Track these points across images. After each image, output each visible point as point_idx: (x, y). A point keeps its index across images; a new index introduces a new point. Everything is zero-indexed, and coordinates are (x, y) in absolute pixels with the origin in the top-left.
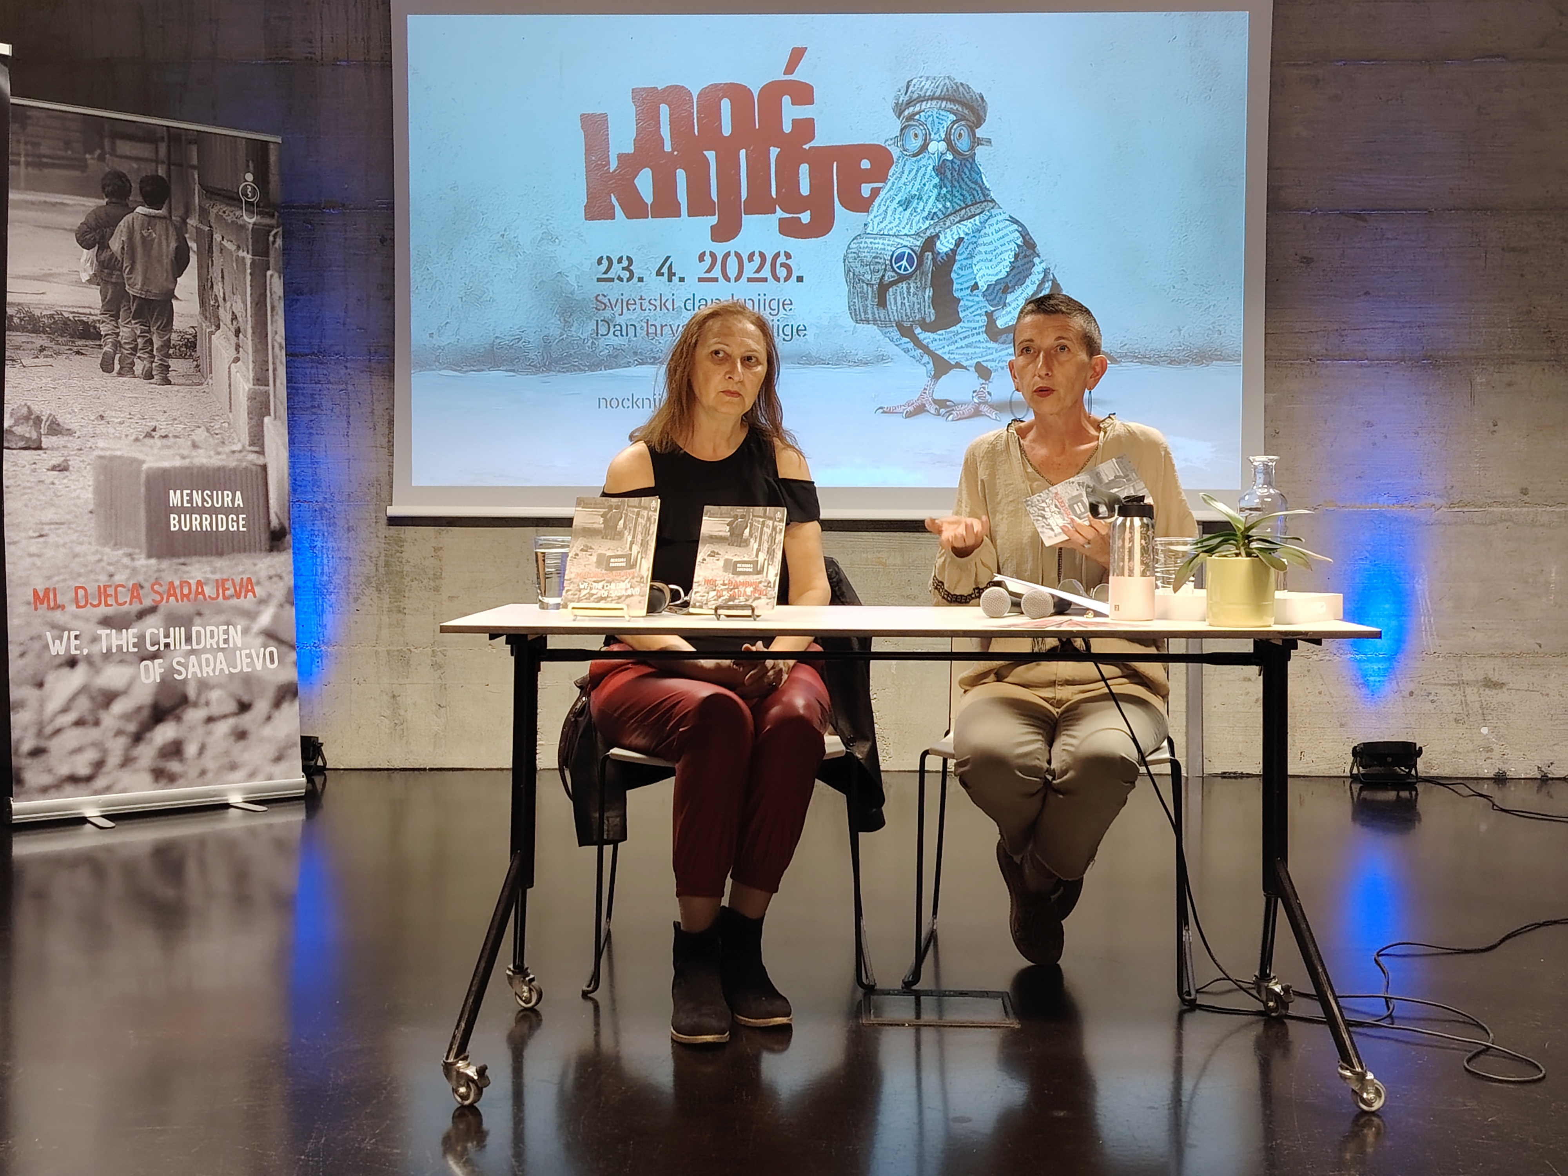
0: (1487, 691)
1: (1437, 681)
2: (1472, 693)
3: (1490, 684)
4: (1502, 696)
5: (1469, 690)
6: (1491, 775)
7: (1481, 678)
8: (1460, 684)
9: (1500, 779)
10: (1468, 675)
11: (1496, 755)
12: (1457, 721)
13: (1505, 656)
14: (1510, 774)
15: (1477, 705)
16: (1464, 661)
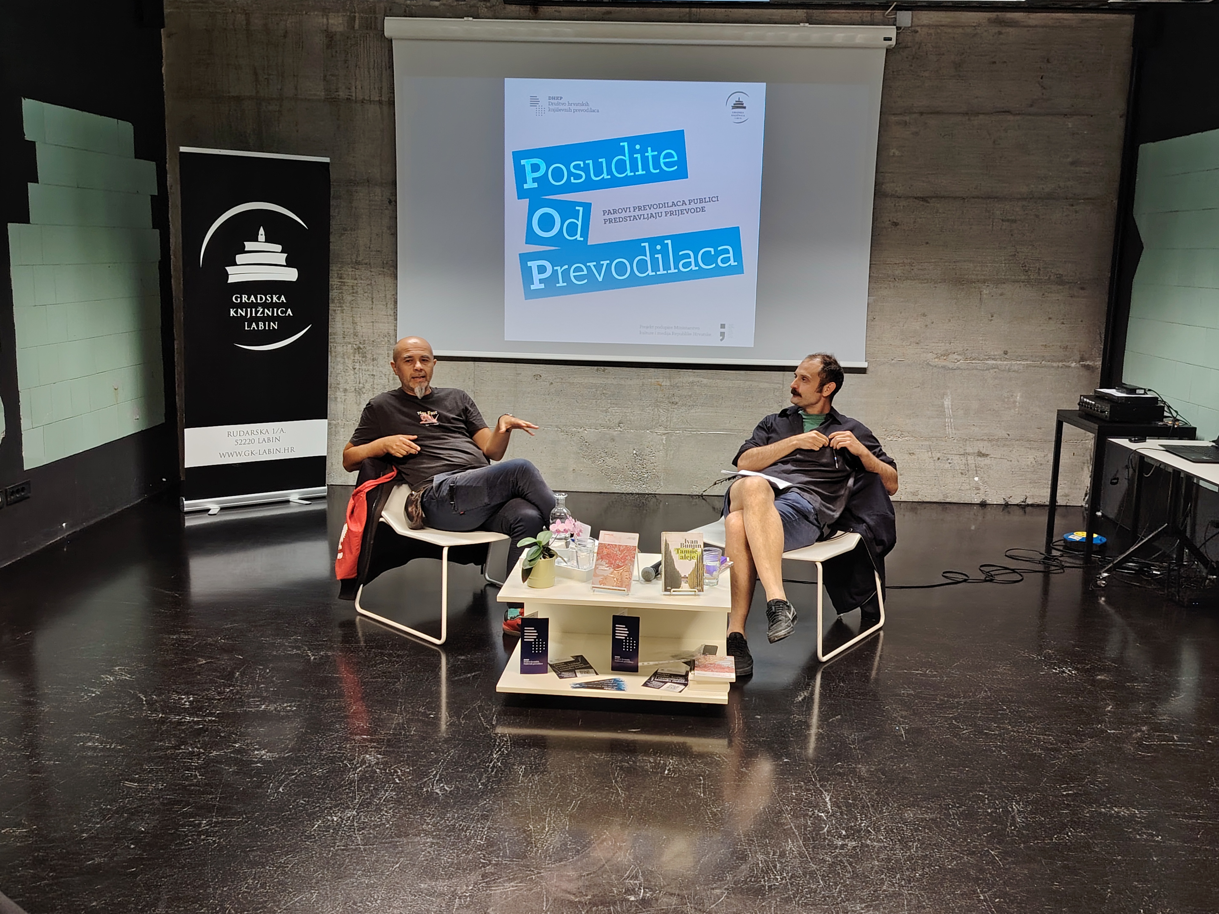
0: (979, 458)
1: (952, 452)
2: (971, 460)
3: (981, 454)
4: (987, 461)
5: (969, 458)
6: (978, 502)
7: (976, 451)
8: (965, 454)
9: (983, 505)
10: (969, 450)
11: (982, 491)
12: (962, 473)
13: (990, 441)
14: (988, 502)
15: (973, 465)
16: (968, 442)
